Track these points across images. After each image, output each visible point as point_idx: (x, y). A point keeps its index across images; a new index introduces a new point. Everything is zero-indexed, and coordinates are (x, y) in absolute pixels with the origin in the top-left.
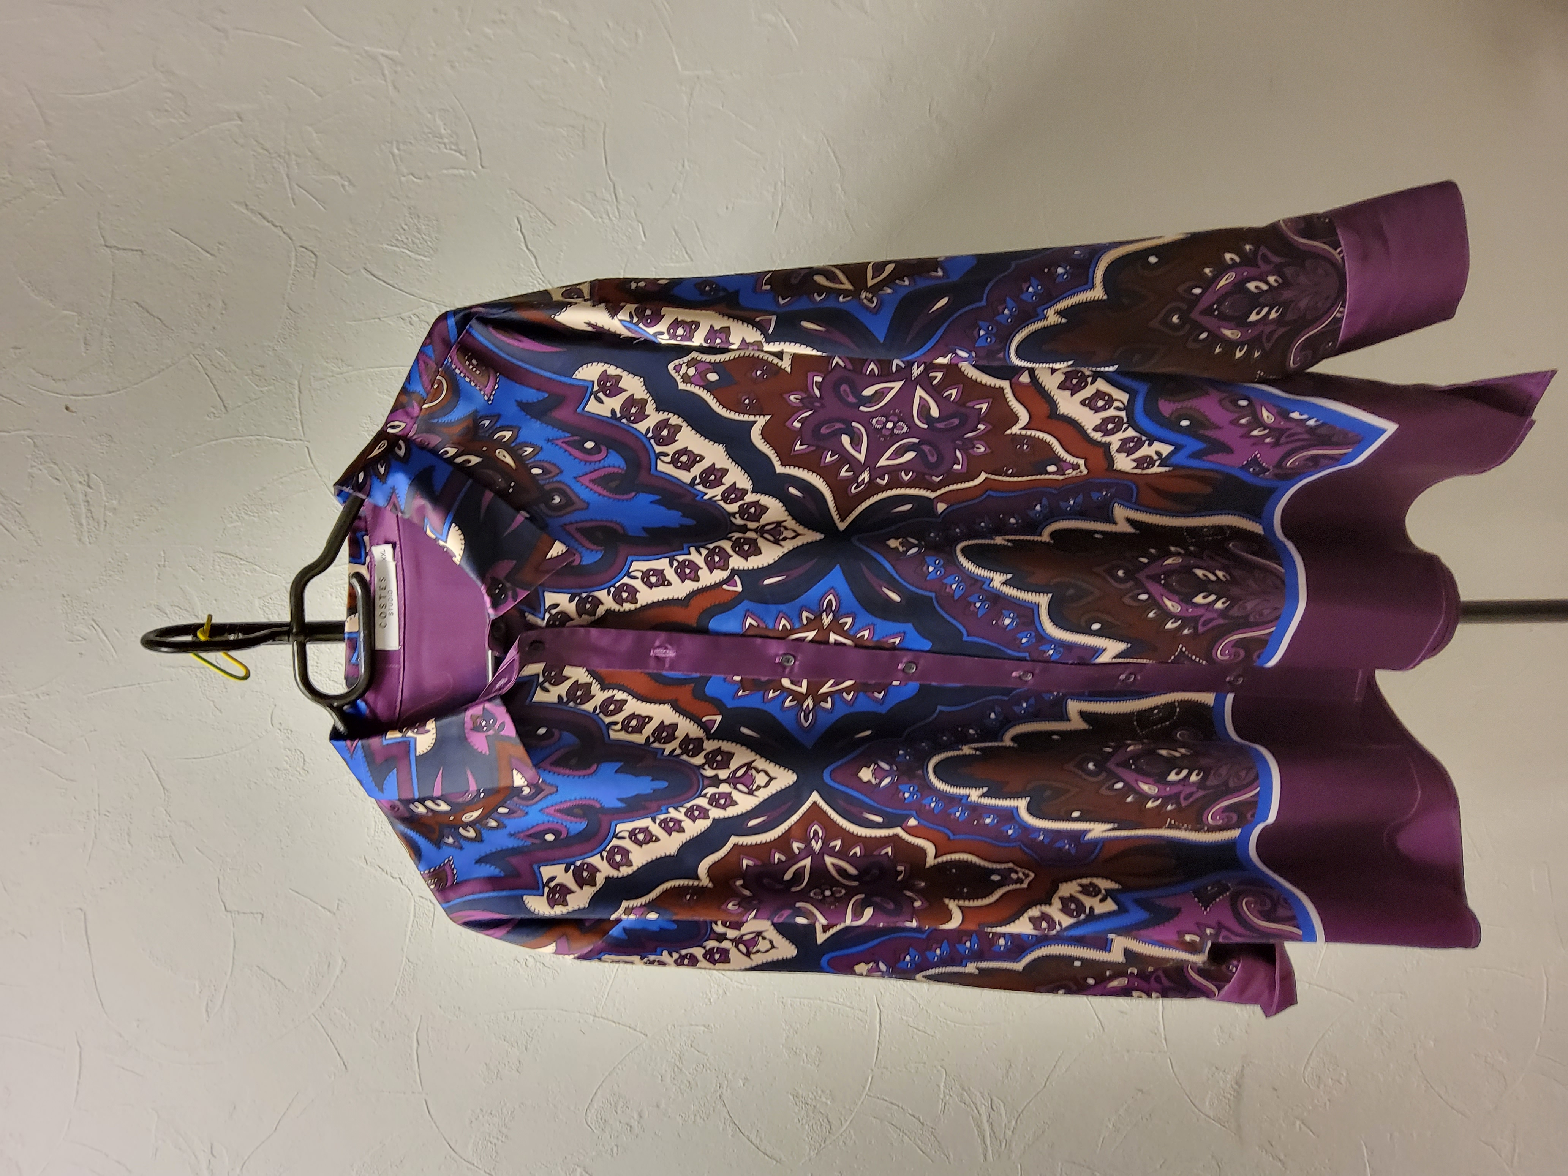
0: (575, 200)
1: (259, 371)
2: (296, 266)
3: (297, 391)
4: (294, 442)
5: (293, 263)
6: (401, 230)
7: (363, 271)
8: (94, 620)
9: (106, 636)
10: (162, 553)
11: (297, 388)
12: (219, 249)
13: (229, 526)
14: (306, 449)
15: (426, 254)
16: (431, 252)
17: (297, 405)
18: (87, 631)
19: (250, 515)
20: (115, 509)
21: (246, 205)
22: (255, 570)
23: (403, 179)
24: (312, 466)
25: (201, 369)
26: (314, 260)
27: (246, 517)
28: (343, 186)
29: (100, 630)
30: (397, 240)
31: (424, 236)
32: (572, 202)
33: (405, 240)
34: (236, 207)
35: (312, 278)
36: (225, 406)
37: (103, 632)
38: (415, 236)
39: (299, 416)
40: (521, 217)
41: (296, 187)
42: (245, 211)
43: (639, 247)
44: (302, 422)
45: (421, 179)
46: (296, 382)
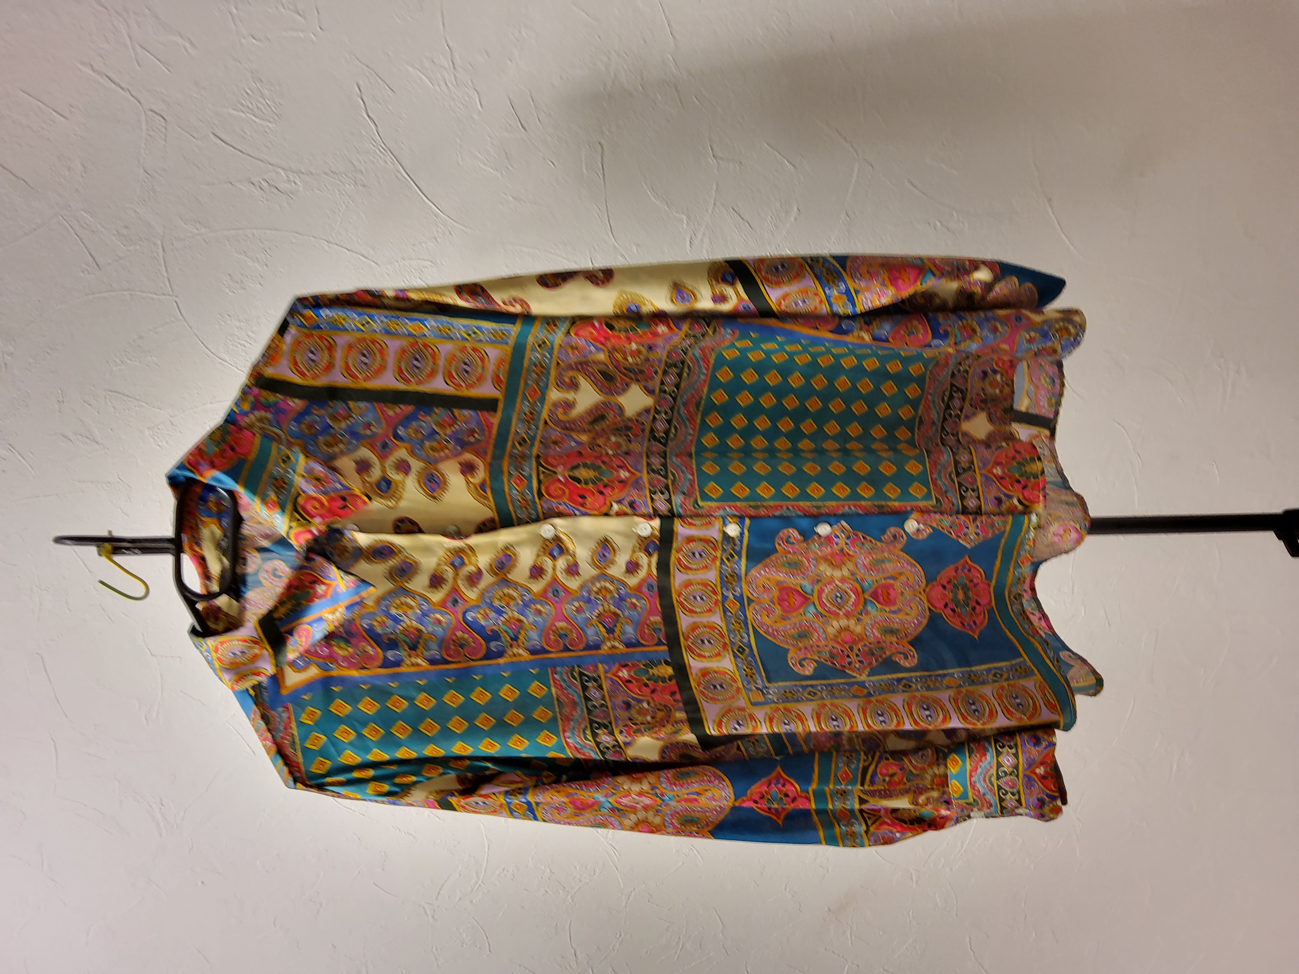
0: (413, 66)
1: (124, 232)
2: (148, 130)
3: (161, 250)
4: (164, 297)
5: (144, 127)
6: (244, 94)
7: (212, 137)
8: (10, 445)
9: (23, 458)
10: (60, 391)
11: (161, 247)
12: (71, 112)
13: (114, 369)
14: (175, 304)
15: (271, 120)
16: (276, 117)
17: (163, 264)
18: (7, 453)
19: (131, 360)
20: (12, 353)
21: (92, 66)
22: (143, 406)
23: (243, 41)
24: (181, 318)
25: (70, 229)
26: (164, 124)
27: (129, 362)
28: (185, 47)
29: (16, 453)
30: (243, 105)
31: (268, 102)
32: (411, 69)
33: (250, 105)
34: (81, 67)
35: (164, 142)
36: (97, 265)
37: (20, 454)
38: (259, 101)
39: (165, 274)
40: (361, 83)
41: (138, 47)
42: (91, 73)
43: (476, 116)
44: (169, 280)
45: (260, 40)
46: (159, 242)
